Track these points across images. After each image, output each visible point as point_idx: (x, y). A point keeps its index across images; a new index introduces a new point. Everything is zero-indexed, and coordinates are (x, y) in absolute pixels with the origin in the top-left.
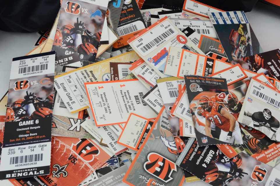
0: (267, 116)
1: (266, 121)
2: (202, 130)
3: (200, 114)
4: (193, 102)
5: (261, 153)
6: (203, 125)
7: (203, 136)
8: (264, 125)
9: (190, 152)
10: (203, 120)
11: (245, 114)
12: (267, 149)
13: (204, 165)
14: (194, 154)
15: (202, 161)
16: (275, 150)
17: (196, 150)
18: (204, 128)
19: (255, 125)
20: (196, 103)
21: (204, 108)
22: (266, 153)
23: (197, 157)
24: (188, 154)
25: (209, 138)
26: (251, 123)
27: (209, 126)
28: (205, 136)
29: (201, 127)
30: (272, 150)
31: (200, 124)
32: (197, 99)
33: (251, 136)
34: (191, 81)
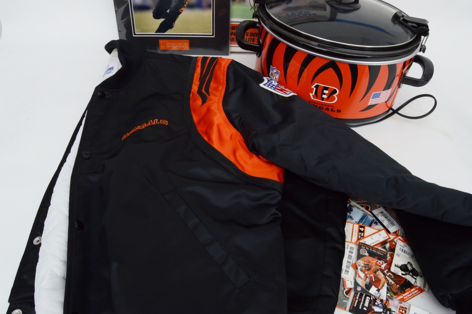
0: (410, 268)
1: (410, 271)
2: (359, 281)
3: (361, 270)
4: (359, 261)
5: (400, 295)
6: (361, 278)
7: (359, 285)
8: (409, 274)
9: (354, 300)
10: (362, 275)
11: (395, 266)
12: (405, 292)
13: (365, 309)
14: (357, 301)
15: (363, 306)
16: (410, 294)
17: (357, 298)
18: (361, 280)
19: (402, 274)
20: (361, 263)
21: (365, 267)
22: (404, 295)
23: (359, 303)
24: (353, 302)
25: (362, 288)
26: (400, 273)
27: (365, 280)
28: (360, 286)
29: (360, 279)
30: (408, 293)
31: (359, 277)
32: (362, 260)
33: (393, 283)
34: (362, 247)
